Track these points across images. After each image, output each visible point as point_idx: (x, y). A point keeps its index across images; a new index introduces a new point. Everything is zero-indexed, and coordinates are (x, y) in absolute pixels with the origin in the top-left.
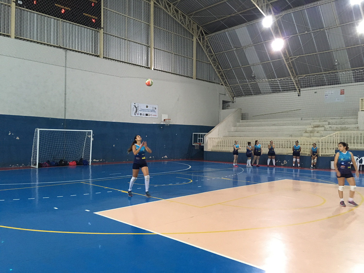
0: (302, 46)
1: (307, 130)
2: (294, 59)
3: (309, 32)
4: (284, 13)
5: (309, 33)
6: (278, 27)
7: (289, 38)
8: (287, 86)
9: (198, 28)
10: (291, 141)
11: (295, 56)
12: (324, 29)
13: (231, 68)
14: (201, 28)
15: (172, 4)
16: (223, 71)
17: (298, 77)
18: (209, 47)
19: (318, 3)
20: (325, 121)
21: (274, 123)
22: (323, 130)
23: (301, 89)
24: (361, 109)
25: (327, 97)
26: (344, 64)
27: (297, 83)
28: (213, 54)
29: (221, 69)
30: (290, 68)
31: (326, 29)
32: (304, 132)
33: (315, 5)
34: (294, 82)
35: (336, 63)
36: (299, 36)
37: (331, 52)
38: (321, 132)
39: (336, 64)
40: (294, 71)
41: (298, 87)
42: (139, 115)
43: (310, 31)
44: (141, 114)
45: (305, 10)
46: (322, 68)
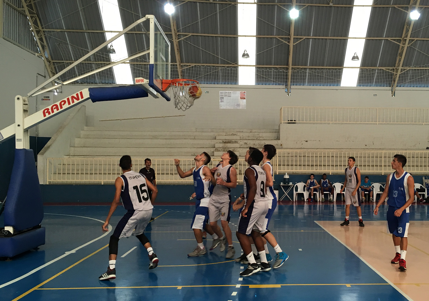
0: (199, 20)
1: (218, 147)
2: (184, 38)
5: (215, 4)
11: (187, 33)
12: (236, 3)
17: (183, 65)
22: (237, 146)
24: (283, 121)
25: (223, 101)
34: (179, 73)
36: (198, 4)
37: (237, 38)
43: (216, 1)
46: (220, 57)
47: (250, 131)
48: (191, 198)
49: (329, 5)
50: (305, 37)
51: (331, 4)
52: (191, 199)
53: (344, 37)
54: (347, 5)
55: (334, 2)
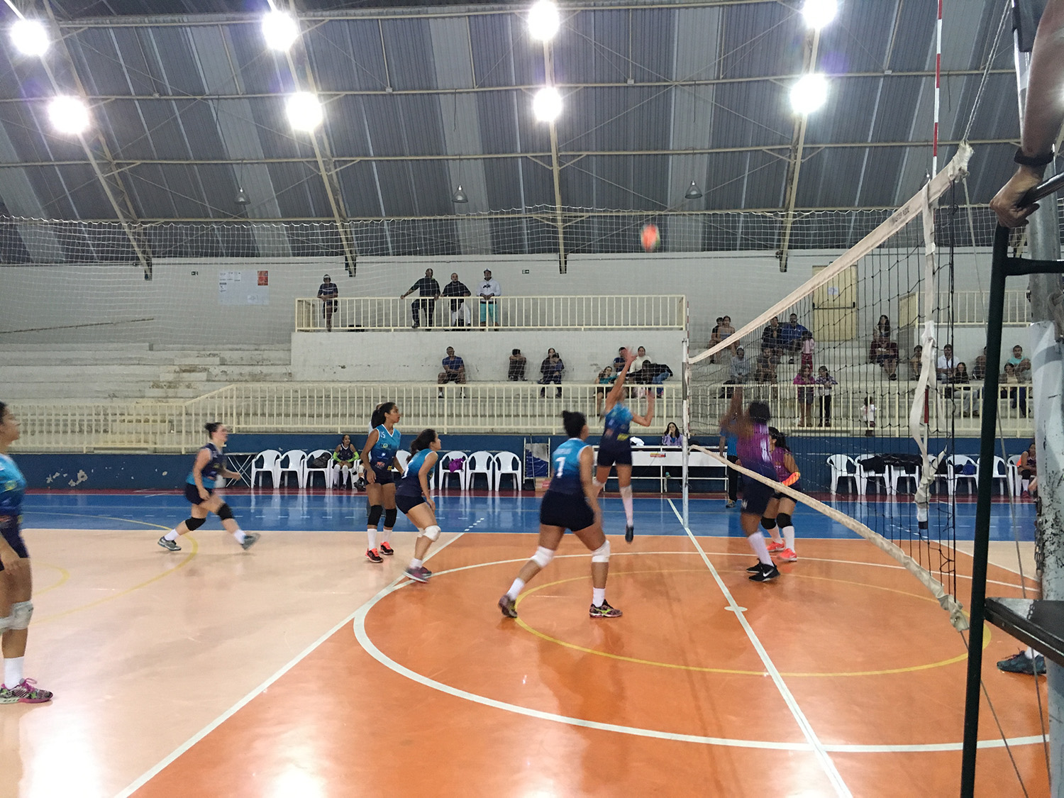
0: (148, 133)
1: (161, 380)
2: (125, 169)
3: (165, 97)
4: (87, 24)
5: (166, 100)
6: (70, 63)
7: (107, 101)
8: (108, 246)
10: (109, 411)
11: (131, 159)
12: (205, 97)
17: (142, 222)
19: (185, 20)
20: (214, 355)
21: (65, 355)
22: (205, 378)
23: (153, 259)
24: (298, 326)
25: (224, 289)
26: (264, 204)
27: (139, 241)
30: (117, 193)
31: (211, 97)
32: (152, 384)
33: (174, 21)
34: (131, 237)
35: (241, 196)
36: (136, 102)
37: (230, 166)
38: (198, 384)
39: (242, 200)
40: (129, 204)
41: (144, 252)
43: (168, 95)
45: (150, 30)
46: (207, 205)
48: (49, 480)
49: (385, 90)
50: (358, 159)
51: (389, 90)
52: (48, 482)
53: (439, 154)
54: (422, 89)
55: (396, 85)
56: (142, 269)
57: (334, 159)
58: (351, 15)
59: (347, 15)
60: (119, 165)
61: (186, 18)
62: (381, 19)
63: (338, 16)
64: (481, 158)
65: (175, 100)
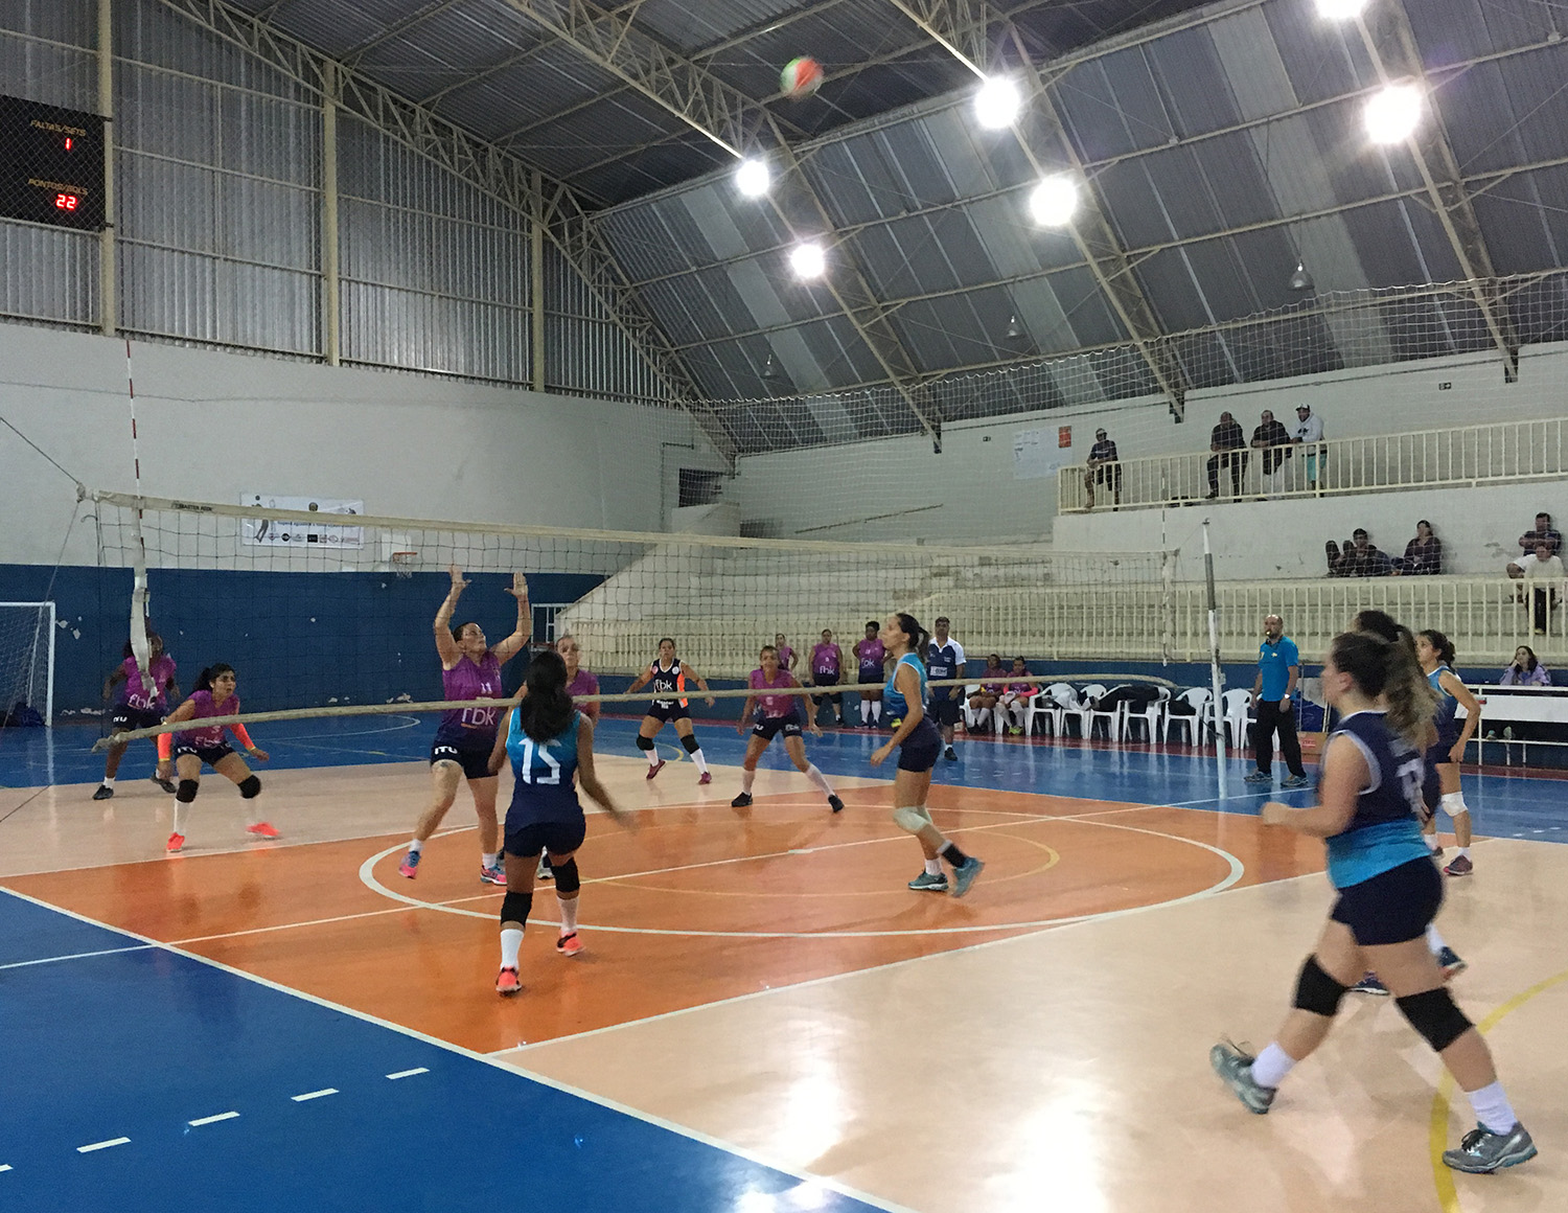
0: (907, 261)
2: (894, 309)
3: (915, 213)
5: (917, 216)
7: (857, 232)
9: (549, 189)
11: (896, 298)
12: (957, 203)
13: (701, 340)
14: (563, 187)
15: (418, 108)
16: (677, 351)
18: (606, 258)
19: (915, 110)
23: (941, 425)
24: (1062, 508)
25: (1020, 457)
26: (1055, 331)
27: (924, 404)
28: (628, 285)
29: (667, 344)
30: (883, 346)
31: (961, 202)
33: (904, 116)
34: (910, 401)
35: (1014, 328)
36: (888, 226)
39: (1013, 334)
40: (903, 357)
41: (930, 420)
42: (279, 542)
43: (918, 210)
44: (285, 535)
45: (882, 132)
46: (991, 345)
47: (1033, 540)
49: (1169, 142)
50: (1157, 248)
51: (1174, 141)
53: (1272, 219)
54: (1223, 127)
55: (1185, 130)
56: (929, 439)
57: (1125, 255)
58: (1102, 49)
59: (1098, 51)
60: (885, 308)
61: (916, 108)
62: (1142, 44)
63: (1087, 55)
64: (1335, 213)
65: (926, 214)
